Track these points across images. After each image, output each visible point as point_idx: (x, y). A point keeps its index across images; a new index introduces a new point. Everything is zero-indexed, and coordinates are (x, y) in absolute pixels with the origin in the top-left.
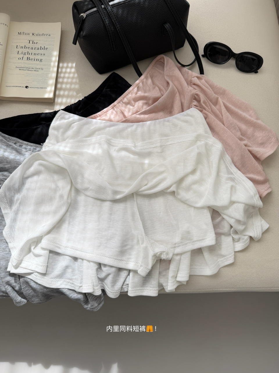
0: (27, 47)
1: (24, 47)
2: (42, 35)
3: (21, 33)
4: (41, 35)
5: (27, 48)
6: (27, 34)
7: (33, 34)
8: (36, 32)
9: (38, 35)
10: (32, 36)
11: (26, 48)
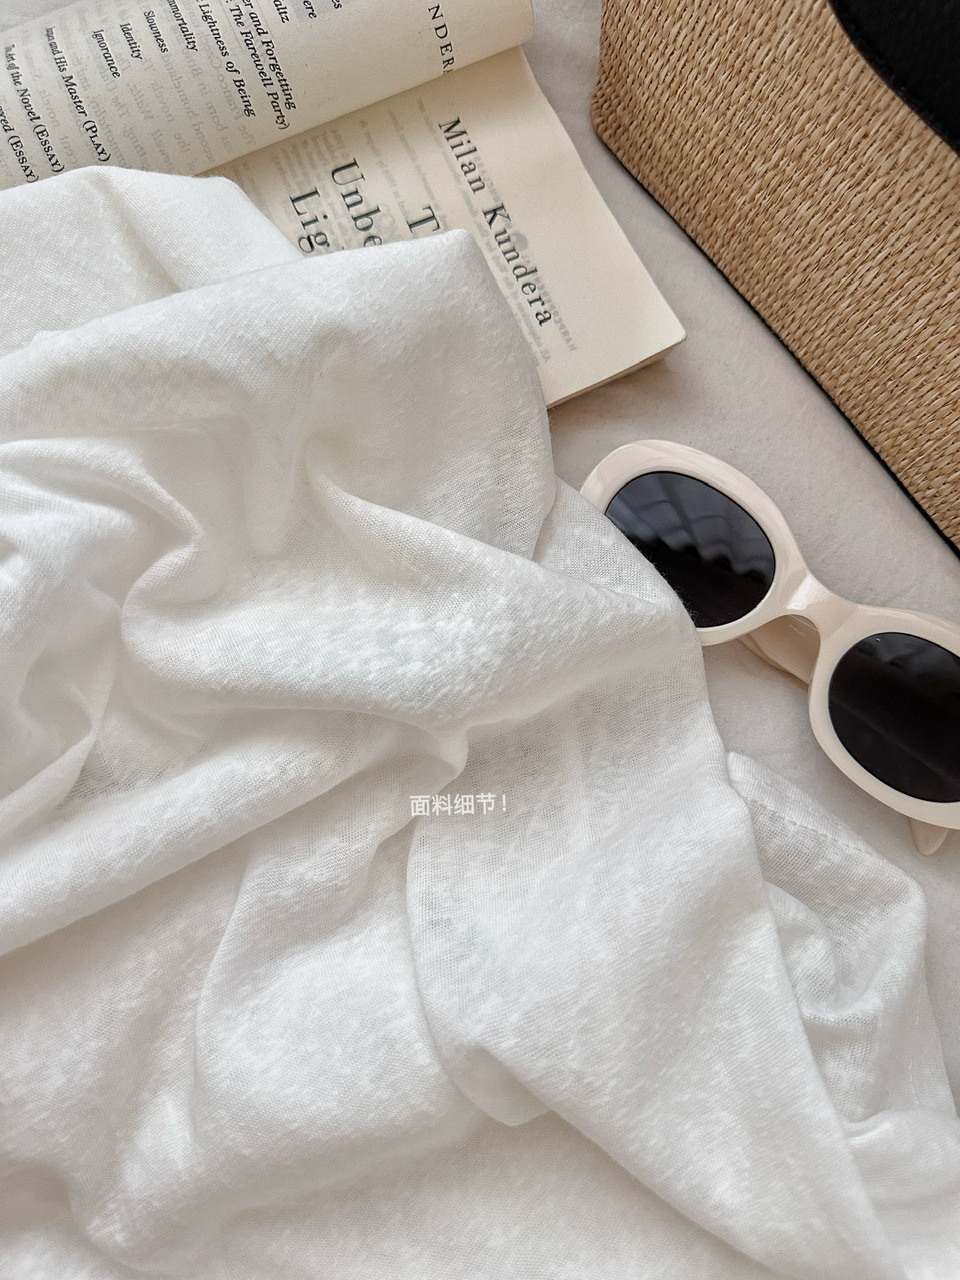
0: (372, 231)
1: (362, 209)
2: (521, 271)
3: (464, 132)
4: (514, 263)
5: (364, 235)
6: (472, 176)
7: (495, 212)
8: (520, 221)
9: (506, 246)
10: (474, 213)
11: (366, 221)
